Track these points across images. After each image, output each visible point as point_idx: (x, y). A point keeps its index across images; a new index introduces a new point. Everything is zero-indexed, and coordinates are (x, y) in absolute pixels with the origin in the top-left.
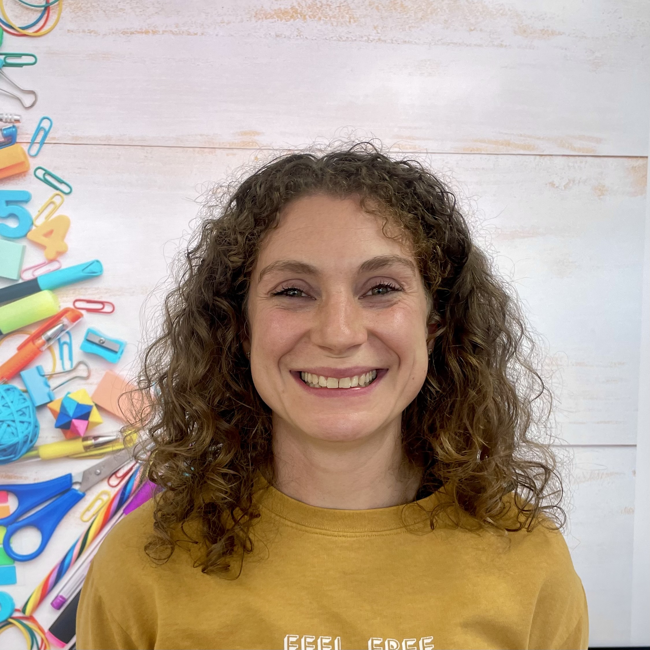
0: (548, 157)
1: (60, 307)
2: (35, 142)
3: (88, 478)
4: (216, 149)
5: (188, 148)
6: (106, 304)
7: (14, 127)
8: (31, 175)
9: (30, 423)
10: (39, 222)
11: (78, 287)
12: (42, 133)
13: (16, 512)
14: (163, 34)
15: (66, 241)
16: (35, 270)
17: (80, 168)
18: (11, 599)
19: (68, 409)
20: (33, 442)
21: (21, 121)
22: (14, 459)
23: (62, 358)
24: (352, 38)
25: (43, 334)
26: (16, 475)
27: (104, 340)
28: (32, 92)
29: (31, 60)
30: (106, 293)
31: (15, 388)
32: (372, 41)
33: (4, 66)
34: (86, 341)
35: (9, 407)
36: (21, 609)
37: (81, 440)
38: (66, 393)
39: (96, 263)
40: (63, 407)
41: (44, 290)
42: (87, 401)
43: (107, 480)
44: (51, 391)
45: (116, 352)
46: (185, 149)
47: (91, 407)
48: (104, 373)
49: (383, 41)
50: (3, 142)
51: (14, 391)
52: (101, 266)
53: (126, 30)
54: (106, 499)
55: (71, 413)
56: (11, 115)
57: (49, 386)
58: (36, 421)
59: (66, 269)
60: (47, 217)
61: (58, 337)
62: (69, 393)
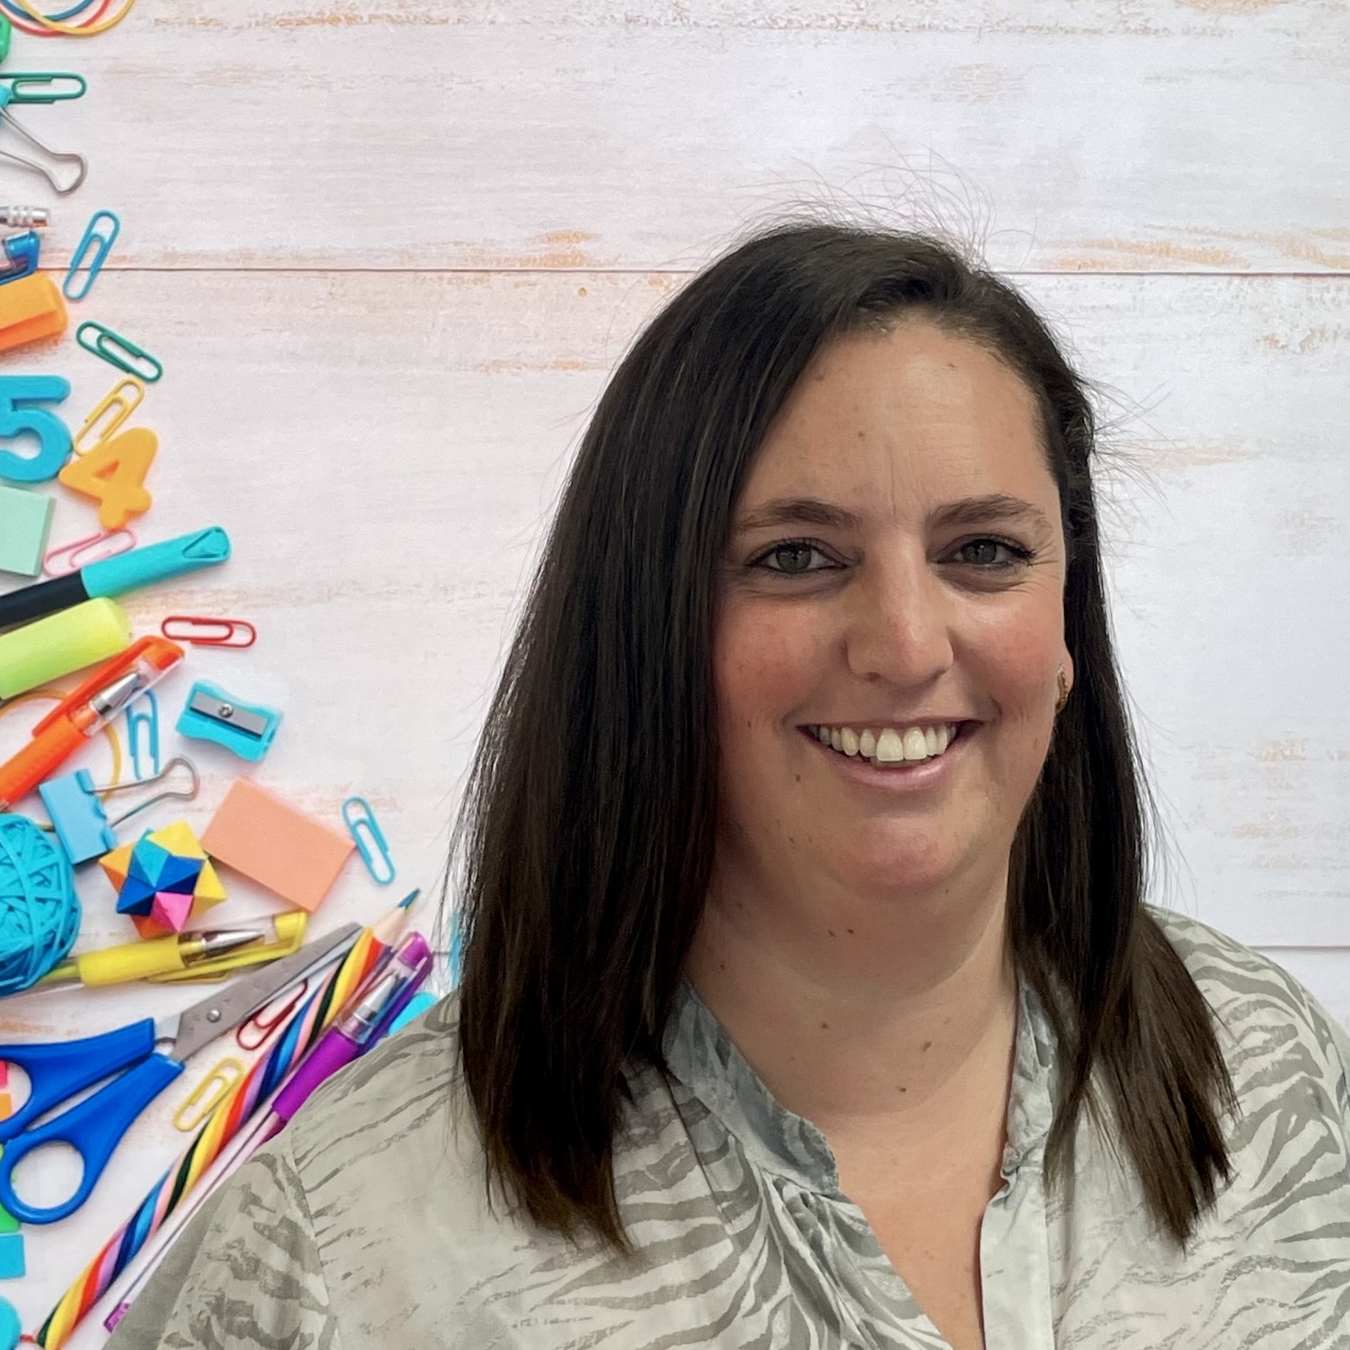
0: (1260, 280)
1: (131, 635)
2: (81, 266)
3: (192, 1029)
4: (492, 274)
5: (425, 274)
6: (234, 625)
7: (32, 235)
8: (70, 340)
9: (59, 902)
10: (87, 445)
11: (173, 588)
12: (95, 248)
13: (26, 1110)
14: (370, 22)
15: (147, 486)
16: (75, 554)
17: (181, 323)
18: (13, 1313)
19: (146, 870)
20: (67, 947)
21: (48, 222)
22: (21, 986)
23: (134, 752)
24: (799, 22)
25: (90, 698)
26: (26, 1022)
27: (231, 708)
28: (75, 159)
29: (72, 87)
30: (236, 602)
31: (27, 823)
32: (845, 27)
33: (11, 102)
34: (190, 712)
35: (12, 865)
36: (35, 1337)
37: (175, 939)
38: (142, 831)
39: (214, 534)
40: (135, 865)
41: (94, 597)
42: (193, 851)
43: (235, 1032)
44: (108, 828)
45: (258, 736)
46: (419, 274)
47: (199, 863)
48: (228, 784)
49: (871, 26)
50: (8, 270)
51: (23, 829)
52: (227, 541)
53: (286, 17)
54: (231, 1076)
55: (153, 878)
56: (26, 209)
57: (104, 817)
58: (73, 898)
59: (149, 549)
60: (105, 435)
61: (126, 705)
62: (149, 832)
